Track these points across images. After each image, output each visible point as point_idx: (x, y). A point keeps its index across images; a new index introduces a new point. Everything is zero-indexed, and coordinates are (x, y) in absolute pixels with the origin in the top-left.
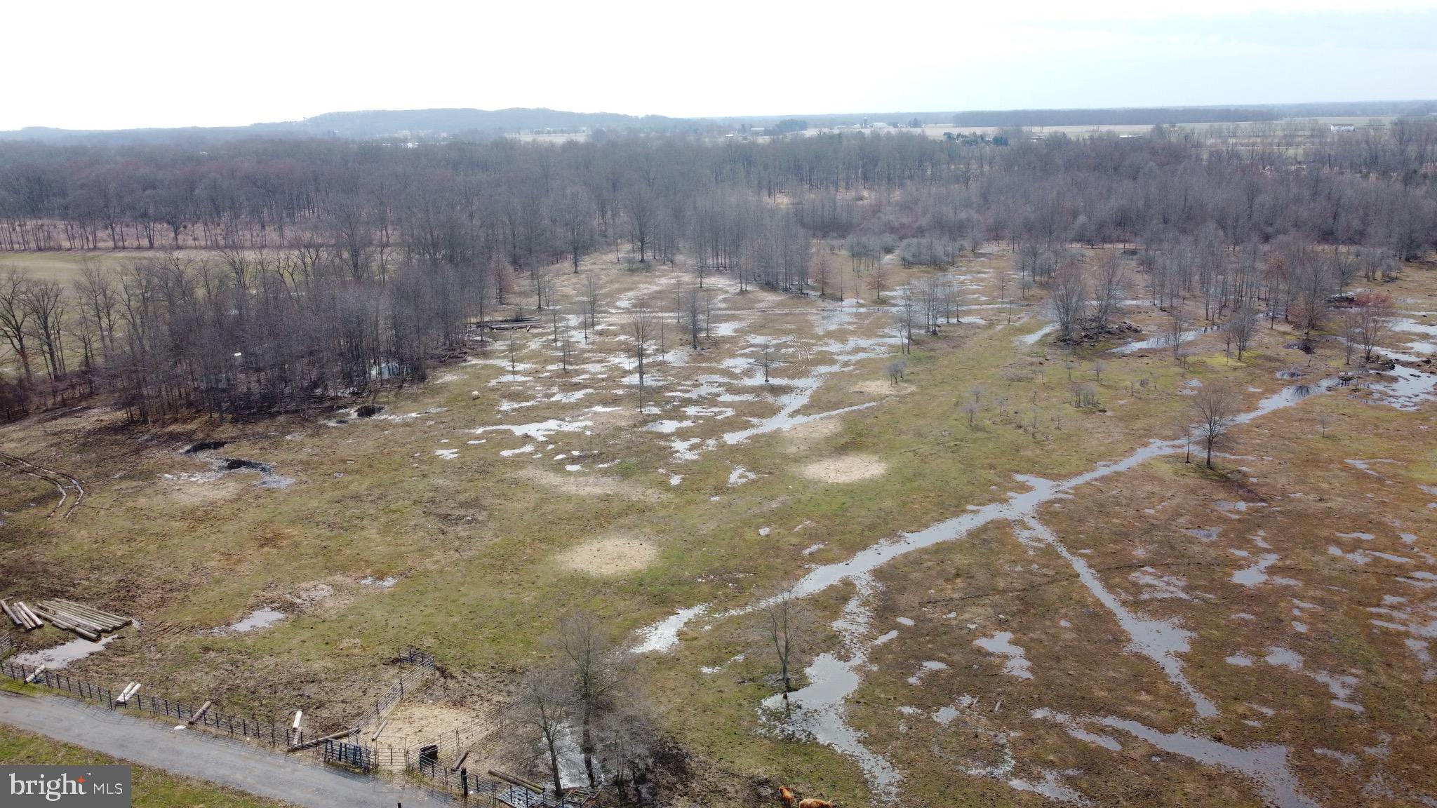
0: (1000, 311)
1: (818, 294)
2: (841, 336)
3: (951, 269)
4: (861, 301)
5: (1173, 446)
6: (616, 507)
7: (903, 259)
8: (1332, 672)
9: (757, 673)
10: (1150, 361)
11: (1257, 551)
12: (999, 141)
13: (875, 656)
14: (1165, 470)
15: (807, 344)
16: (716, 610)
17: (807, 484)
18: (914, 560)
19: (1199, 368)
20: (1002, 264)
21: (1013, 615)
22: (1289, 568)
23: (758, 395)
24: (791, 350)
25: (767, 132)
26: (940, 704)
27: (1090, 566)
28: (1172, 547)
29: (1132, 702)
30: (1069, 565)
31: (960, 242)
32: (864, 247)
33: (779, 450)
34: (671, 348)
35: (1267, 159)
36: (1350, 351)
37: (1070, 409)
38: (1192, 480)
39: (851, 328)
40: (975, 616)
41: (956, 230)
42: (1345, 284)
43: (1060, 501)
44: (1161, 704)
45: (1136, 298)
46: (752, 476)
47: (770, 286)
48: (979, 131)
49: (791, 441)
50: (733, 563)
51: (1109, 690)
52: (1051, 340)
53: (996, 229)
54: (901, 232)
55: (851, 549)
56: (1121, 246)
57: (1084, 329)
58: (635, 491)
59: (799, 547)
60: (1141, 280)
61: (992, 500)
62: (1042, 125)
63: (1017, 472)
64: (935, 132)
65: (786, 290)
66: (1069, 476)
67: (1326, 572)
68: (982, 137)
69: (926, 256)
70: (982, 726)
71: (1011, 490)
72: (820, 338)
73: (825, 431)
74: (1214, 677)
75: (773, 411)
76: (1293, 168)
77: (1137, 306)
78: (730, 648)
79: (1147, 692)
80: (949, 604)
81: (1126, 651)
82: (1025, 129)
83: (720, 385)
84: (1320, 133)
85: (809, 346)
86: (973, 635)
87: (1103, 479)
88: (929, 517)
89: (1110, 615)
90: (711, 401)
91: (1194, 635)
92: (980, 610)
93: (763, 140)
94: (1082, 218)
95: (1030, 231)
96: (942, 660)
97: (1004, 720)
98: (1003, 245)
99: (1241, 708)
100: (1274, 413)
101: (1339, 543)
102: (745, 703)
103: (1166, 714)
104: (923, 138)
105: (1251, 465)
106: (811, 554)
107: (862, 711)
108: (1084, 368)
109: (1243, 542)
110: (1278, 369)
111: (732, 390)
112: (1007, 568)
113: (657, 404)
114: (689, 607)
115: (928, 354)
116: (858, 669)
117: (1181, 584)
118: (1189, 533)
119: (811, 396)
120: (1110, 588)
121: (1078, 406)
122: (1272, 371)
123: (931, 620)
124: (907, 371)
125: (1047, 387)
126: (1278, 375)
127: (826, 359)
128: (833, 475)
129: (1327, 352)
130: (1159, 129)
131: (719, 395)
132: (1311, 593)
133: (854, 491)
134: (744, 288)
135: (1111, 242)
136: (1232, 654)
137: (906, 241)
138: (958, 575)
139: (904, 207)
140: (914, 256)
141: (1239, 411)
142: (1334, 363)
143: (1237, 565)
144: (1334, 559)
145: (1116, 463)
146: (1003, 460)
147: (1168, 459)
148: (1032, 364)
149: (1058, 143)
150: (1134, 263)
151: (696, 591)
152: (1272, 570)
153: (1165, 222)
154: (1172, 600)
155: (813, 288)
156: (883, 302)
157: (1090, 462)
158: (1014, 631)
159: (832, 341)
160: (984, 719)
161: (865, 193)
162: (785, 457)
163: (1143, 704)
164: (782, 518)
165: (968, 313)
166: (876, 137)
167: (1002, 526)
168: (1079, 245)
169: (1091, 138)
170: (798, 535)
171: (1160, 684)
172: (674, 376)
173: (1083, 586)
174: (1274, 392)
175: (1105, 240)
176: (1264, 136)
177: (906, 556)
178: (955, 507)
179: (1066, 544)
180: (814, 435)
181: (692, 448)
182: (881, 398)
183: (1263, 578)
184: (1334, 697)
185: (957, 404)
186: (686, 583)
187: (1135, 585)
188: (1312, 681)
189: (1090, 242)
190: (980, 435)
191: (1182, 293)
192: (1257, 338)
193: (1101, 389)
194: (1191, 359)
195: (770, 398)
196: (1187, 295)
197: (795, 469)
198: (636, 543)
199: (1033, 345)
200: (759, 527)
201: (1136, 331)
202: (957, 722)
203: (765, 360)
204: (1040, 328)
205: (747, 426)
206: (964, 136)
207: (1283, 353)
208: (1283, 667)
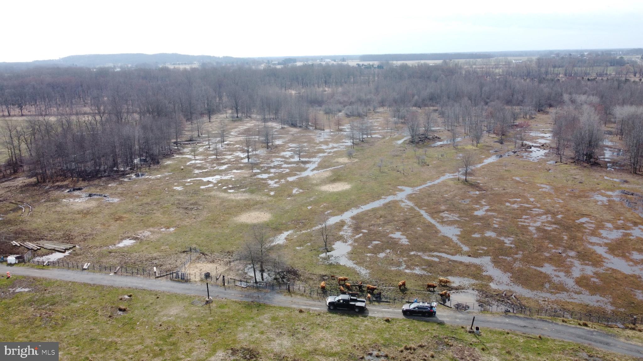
0: (387, 132)
1: (314, 128)
2: (326, 143)
3: (366, 118)
4: (331, 130)
5: (453, 175)
6: (252, 203)
7: (346, 114)
8: (505, 237)
9: (316, 248)
10: (444, 148)
11: (482, 206)
12: (380, 67)
13: (356, 241)
14: (451, 183)
15: (313, 146)
16: (297, 231)
17: (322, 192)
18: (366, 213)
19: (463, 150)
20: (386, 115)
21: (401, 227)
22: (493, 210)
23: (297, 164)
24: (307, 148)
25: (279, 64)
26: (379, 253)
27: (426, 212)
28: (454, 206)
29: (442, 248)
30: (419, 212)
31: (368, 107)
32: (330, 110)
33: (310, 182)
34: (259, 149)
35: (488, 74)
36: (516, 143)
37: (416, 165)
38: (461, 185)
39: (329, 140)
40: (388, 228)
41: (367, 102)
42: (515, 119)
43: (415, 194)
44: (451, 248)
45: (438, 126)
46: (301, 191)
47: (294, 125)
48: (371, 63)
49: (314, 179)
50: (300, 218)
51: (435, 246)
52: (407, 142)
53: (382, 102)
54: (344, 104)
55: (342, 211)
56: (432, 108)
57: (419, 138)
58: (257, 197)
59: (323, 212)
60: (440, 120)
61: (390, 195)
62: (397, 60)
63: (398, 185)
64: (353, 63)
65: (300, 127)
66: (417, 186)
67: (505, 210)
68: (373, 65)
69: (356, 113)
70: (394, 257)
71: (397, 191)
72: (318, 144)
73: (326, 175)
74: (468, 240)
75: (305, 169)
76: (498, 77)
77: (439, 130)
78: (305, 242)
79: (447, 245)
80: (379, 225)
81: (439, 235)
82: (391, 62)
83: (281, 161)
84: (509, 63)
85: (314, 147)
86: (388, 233)
87: (429, 186)
88: (369, 200)
89: (434, 226)
90: (279, 167)
91: (461, 229)
92: (390, 226)
93: (279, 67)
94: (416, 97)
95: (396, 103)
96: (379, 241)
97: (401, 255)
98: (386, 108)
99: (477, 248)
100: (489, 164)
101: (509, 202)
102: (314, 256)
103: (453, 251)
104: (348, 66)
105: (480, 180)
106: (328, 213)
107: (354, 256)
108: (420, 151)
109: (477, 203)
110: (491, 150)
111: (286, 163)
112: (398, 214)
113: (258, 169)
114: (287, 231)
115: (360, 148)
116: (350, 245)
117: (457, 216)
118: (460, 201)
119: (318, 164)
120: (434, 218)
121: (419, 164)
122: (488, 150)
123: (373, 230)
124: (354, 154)
125: (408, 158)
126: (491, 151)
127: (322, 151)
128: (331, 189)
129: (509, 143)
130: (445, 62)
131: (282, 165)
132: (500, 216)
133: (339, 194)
134: (283, 126)
135: (428, 106)
136: (474, 234)
137: (346, 107)
138: (381, 217)
139: (344, 94)
140: (350, 113)
141: (476, 164)
142: (510, 147)
143: (476, 210)
144: (507, 206)
145: (433, 181)
146: (393, 182)
147: (452, 179)
148: (401, 150)
149: (404, 68)
150: (437, 114)
151: (289, 226)
152: (487, 211)
153: (449, 98)
154: (454, 220)
155: (311, 126)
156: (341, 130)
157: (424, 181)
158: (402, 232)
159: (323, 145)
160: (394, 256)
161: (327, 89)
162: (312, 184)
163: (445, 248)
164: (316, 203)
165: (375, 133)
166: (328, 66)
167: (395, 202)
168: (415, 108)
169: (418, 66)
170: (322, 208)
171: (451, 243)
172: (262, 159)
173: (424, 218)
174: (489, 157)
175: (426, 105)
176: (487, 65)
177: (362, 212)
178: (378, 197)
179: (418, 206)
180: (322, 177)
181: (276, 183)
182: (345, 164)
183: (484, 213)
184: (506, 243)
185: (374, 165)
186: (284, 224)
187: (442, 217)
188: (499, 239)
189: (419, 107)
190: (384, 174)
191: (455, 124)
192: (483, 139)
193: (427, 158)
194: (459, 147)
195: (302, 165)
196: (458, 125)
197: (317, 188)
198: (263, 213)
199: (401, 144)
200: (307, 206)
201: (439, 138)
202: (386, 257)
203: (299, 152)
204: (403, 138)
205: (295, 175)
206: (365, 65)
207: (492, 144)
208: (490, 236)
